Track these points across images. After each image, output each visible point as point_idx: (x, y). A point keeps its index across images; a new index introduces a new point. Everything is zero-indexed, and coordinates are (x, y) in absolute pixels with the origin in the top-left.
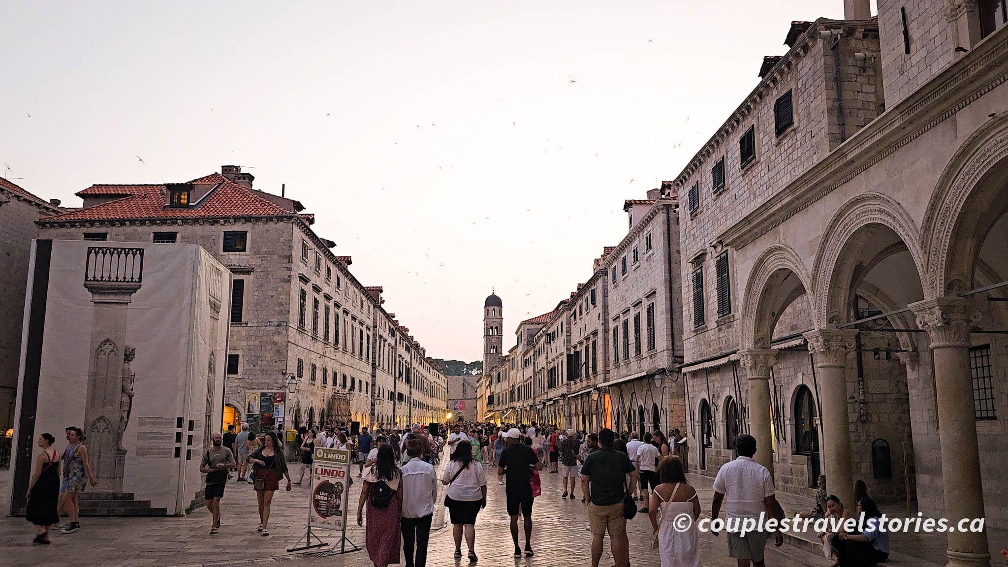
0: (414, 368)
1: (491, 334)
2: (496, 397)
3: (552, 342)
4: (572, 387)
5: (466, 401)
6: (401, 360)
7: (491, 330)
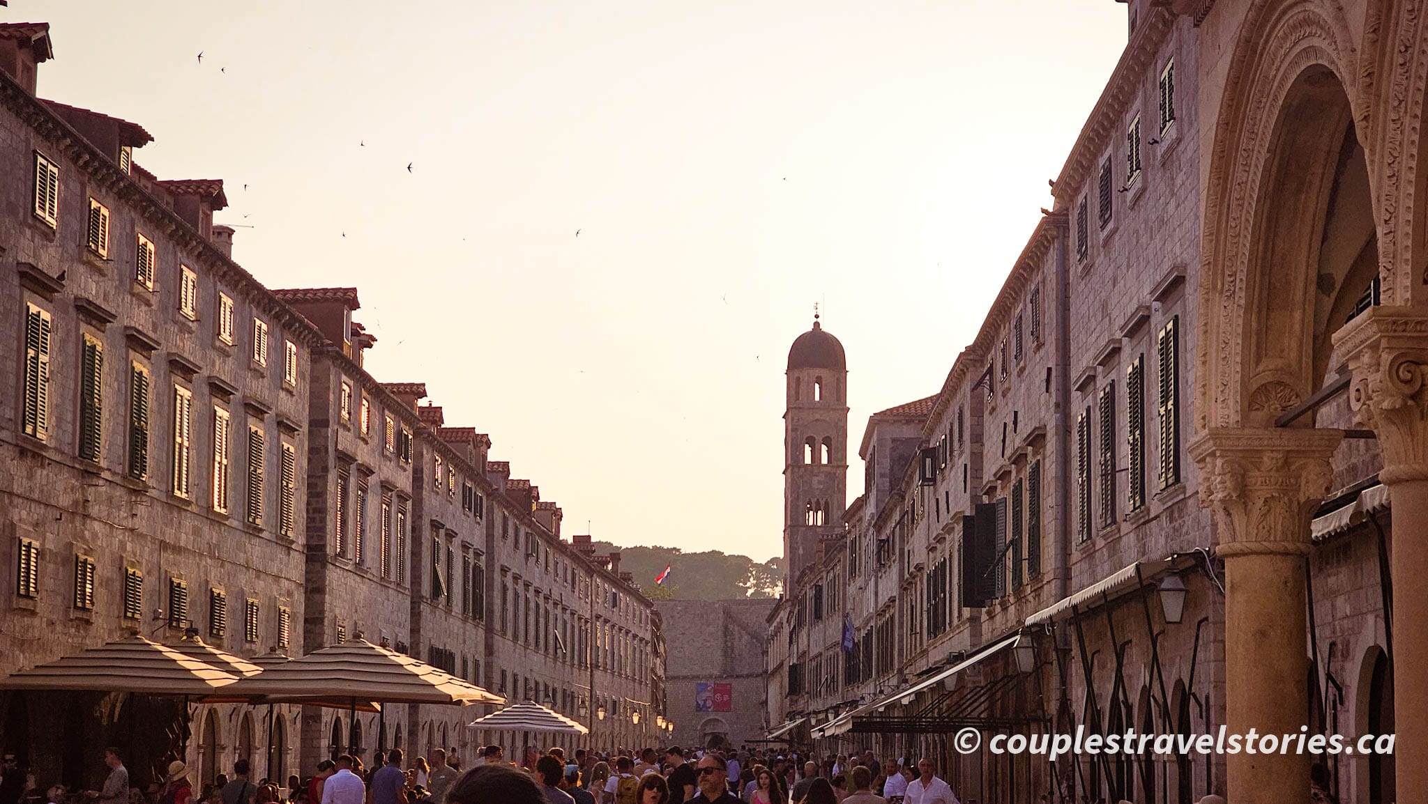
0: (504, 570)
1: (808, 460)
2: (809, 666)
3: (939, 478)
4: (985, 626)
5: (735, 683)
6: (441, 540)
7: (808, 449)
